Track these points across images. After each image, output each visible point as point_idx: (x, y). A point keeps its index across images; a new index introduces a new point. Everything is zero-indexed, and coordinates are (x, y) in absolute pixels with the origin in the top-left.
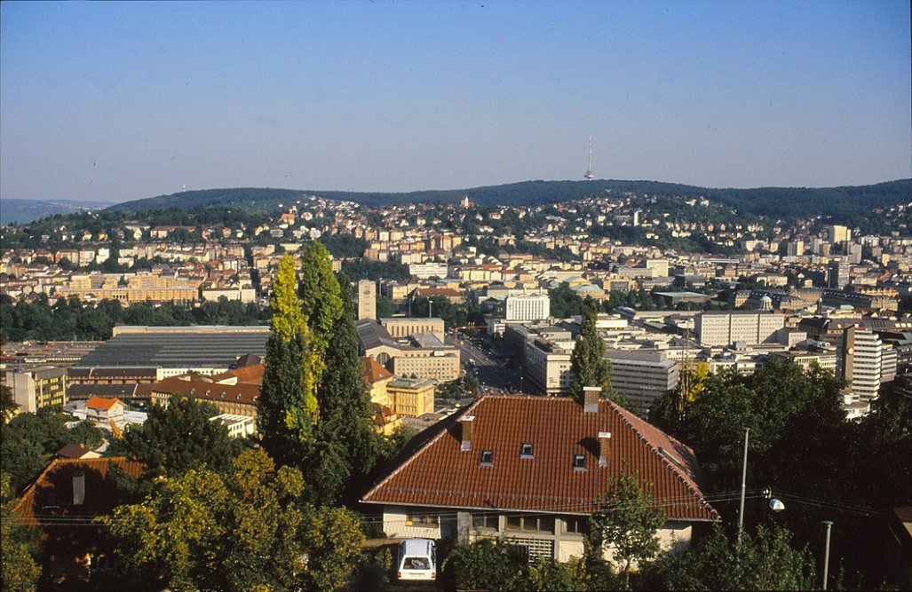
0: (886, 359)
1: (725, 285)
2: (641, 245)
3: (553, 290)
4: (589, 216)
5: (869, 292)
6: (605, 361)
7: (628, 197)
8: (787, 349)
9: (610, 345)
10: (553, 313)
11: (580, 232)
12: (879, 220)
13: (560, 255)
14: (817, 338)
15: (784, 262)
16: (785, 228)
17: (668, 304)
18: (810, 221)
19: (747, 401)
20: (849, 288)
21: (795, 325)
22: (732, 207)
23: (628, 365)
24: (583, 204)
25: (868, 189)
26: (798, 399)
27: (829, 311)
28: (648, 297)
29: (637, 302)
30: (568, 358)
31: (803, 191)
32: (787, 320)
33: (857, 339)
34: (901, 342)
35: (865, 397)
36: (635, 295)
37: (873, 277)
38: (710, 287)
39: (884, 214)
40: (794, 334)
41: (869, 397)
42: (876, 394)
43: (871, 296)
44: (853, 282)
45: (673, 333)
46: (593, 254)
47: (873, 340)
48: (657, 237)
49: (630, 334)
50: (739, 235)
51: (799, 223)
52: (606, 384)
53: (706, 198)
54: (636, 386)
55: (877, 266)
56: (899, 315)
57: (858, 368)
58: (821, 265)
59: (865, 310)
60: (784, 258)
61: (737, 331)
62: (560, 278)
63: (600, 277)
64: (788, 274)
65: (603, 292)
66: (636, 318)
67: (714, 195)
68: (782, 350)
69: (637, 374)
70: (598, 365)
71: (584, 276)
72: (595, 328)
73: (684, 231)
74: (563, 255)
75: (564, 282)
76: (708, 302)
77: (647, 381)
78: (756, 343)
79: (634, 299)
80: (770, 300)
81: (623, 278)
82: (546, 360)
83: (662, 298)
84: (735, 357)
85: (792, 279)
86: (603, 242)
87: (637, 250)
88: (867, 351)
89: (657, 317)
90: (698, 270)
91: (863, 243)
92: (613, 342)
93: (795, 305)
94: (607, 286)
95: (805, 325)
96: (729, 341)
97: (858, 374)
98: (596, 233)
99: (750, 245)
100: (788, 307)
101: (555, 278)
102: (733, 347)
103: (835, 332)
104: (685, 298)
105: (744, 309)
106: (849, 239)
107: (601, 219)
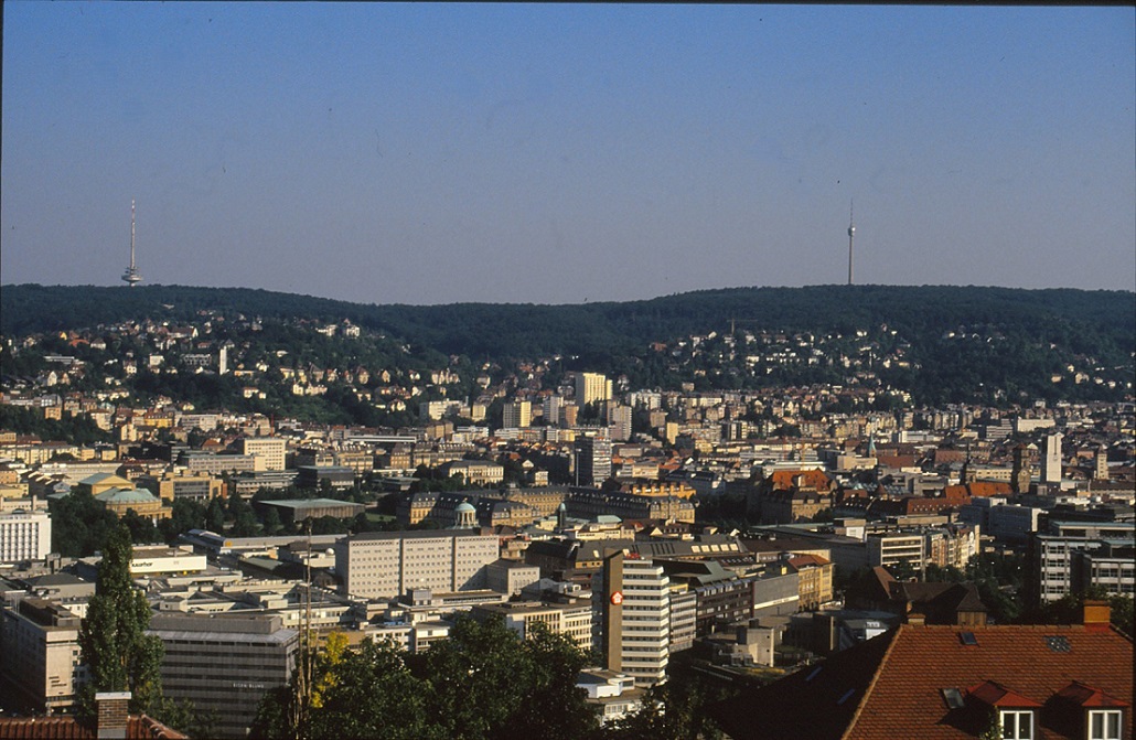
0: (678, 610)
1: (391, 485)
2: (232, 412)
3: (60, 501)
4: (131, 354)
5: (645, 491)
6: (149, 639)
7: (208, 318)
8: (505, 599)
9: (173, 605)
10: (58, 545)
11: (113, 387)
12: (660, 361)
13: (74, 433)
14: (558, 577)
15: (497, 439)
16: (497, 379)
17: (285, 522)
18: (542, 364)
19: (416, 702)
20: (612, 484)
21: (519, 555)
22: (402, 339)
23: (209, 643)
24: (118, 332)
25: (640, 307)
26: (510, 692)
27: (577, 528)
28: (247, 509)
29: (226, 519)
30: (74, 635)
31: (529, 310)
32: (504, 546)
33: (628, 577)
34: (702, 578)
35: (644, 680)
36: (222, 507)
37: (652, 465)
38: (364, 488)
39: (667, 352)
40: (516, 571)
41: (651, 679)
42: (662, 674)
43: (650, 499)
44: (618, 473)
45: (296, 578)
46: (139, 428)
47: (653, 577)
48: (263, 396)
49: (212, 582)
50: (415, 391)
51: (524, 367)
52: (149, 684)
53: (355, 322)
54: (225, 683)
55: (659, 444)
56: (697, 530)
57: (631, 628)
58: (562, 443)
59: (640, 524)
60: (498, 433)
61: (415, 569)
62: (74, 476)
63: (152, 473)
64: (504, 461)
65: (159, 503)
66: (225, 550)
67: (369, 317)
68: (496, 602)
69: (228, 660)
70: (136, 646)
71: (121, 473)
72: (129, 574)
73: (315, 384)
74: (80, 431)
75: (81, 485)
76: (361, 517)
77: (245, 672)
78: (449, 590)
79: (219, 515)
80: (474, 511)
81: (197, 474)
82: (43, 642)
83: (275, 509)
84: (411, 619)
85: (512, 471)
86: (159, 406)
87: (226, 420)
88: (645, 598)
89: (265, 548)
90: (342, 456)
91: (633, 403)
92: (179, 599)
93: (519, 517)
94: (167, 490)
95: (535, 554)
96: (400, 589)
97: (631, 639)
98: (146, 388)
99: (436, 410)
100: (505, 522)
101: (62, 476)
102: (408, 599)
103: (589, 564)
104: (317, 510)
105: (430, 527)
106: (609, 397)
107: (155, 360)
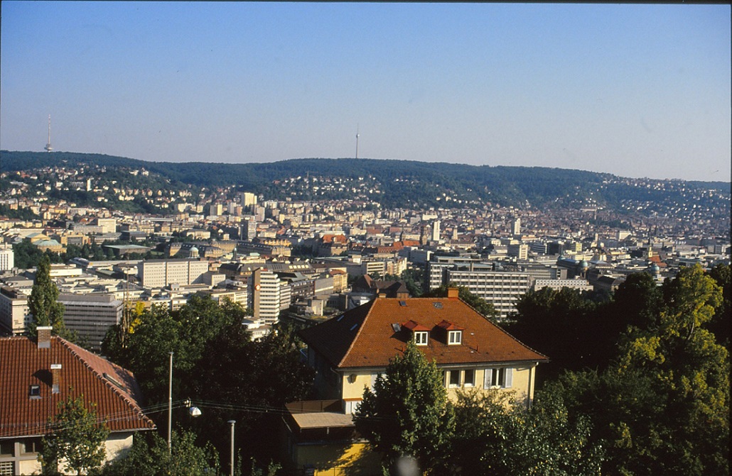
0: (283, 293)
1: (162, 239)
2: (93, 207)
3: (17, 245)
4: (48, 182)
5: (270, 243)
6: (58, 304)
7: (82, 167)
8: (211, 288)
9: (68, 290)
10: (17, 264)
11: (40, 196)
12: (277, 188)
13: (23, 215)
14: (233, 279)
15: (208, 220)
16: (208, 194)
17: (116, 254)
18: (227, 189)
19: (175, 330)
20: (256, 240)
21: (216, 269)
22: (167, 177)
23: (83, 306)
24: (43, 172)
25: (269, 166)
26: (214, 326)
27: (241, 258)
28: (100, 249)
29: (90, 253)
30: (26, 302)
31: (222, 166)
32: (210, 265)
33: (262, 279)
34: (293, 279)
35: (269, 321)
36: (88, 248)
37: (274, 232)
38: (150, 240)
39: (280, 185)
40: (215, 276)
41: (271, 321)
42: (277, 319)
43: (272, 246)
44: (259, 235)
45: (120, 278)
46: (52, 214)
47: (273, 279)
48: (106, 200)
49: (84, 280)
50: (173, 199)
51: (219, 190)
52: (59, 323)
53: (147, 169)
54: (91, 323)
55: (276, 223)
56: (292, 259)
57: (264, 300)
58: (235, 222)
59: (268, 257)
60: (208, 218)
61: (172, 275)
62: (23, 234)
63: (58, 233)
64: (210, 230)
65: (61, 246)
66: (89, 267)
67: (153, 167)
68: (207, 289)
69: (92, 313)
70: (53, 307)
71: (44, 233)
72: (49, 276)
73: (129, 196)
74: (26, 215)
75: (26, 238)
76: (149, 253)
77: (99, 318)
78: (187, 284)
79: (87, 251)
80: (198, 250)
81: (77, 234)
82: (11, 305)
83: (111, 250)
84: (170, 296)
85: (214, 234)
86: (60, 204)
87: (90, 210)
88: (270, 287)
89: (107, 266)
90: (140, 227)
91: (266, 206)
92: (69, 287)
93: (216, 253)
94: (64, 240)
95: (224, 269)
96: (166, 283)
97: (263, 304)
98: (55, 196)
99: (181, 207)
100: (211, 256)
101: (18, 234)
102: (169, 288)
103: (246, 273)
104: (130, 249)
105: (178, 257)
106: (256, 203)
107: (59, 184)
